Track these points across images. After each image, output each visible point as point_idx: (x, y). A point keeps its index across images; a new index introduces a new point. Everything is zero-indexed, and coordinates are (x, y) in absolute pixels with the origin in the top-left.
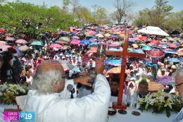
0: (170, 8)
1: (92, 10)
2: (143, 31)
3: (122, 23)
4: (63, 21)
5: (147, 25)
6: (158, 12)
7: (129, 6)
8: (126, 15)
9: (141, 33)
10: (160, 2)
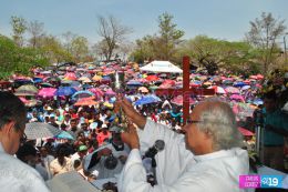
0: (180, 34)
1: (63, 41)
2: (147, 68)
3: (112, 58)
4: (19, 60)
5: (151, 60)
6: (164, 40)
7: (122, 33)
8: (117, 47)
9: (145, 72)
10: (166, 25)
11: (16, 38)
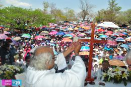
0: (119, 9)
1: (64, 11)
3: (86, 19)
4: (44, 19)
5: (104, 21)
6: (111, 11)
7: (91, 7)
8: (88, 14)
10: (112, 4)
11: (45, 10)
